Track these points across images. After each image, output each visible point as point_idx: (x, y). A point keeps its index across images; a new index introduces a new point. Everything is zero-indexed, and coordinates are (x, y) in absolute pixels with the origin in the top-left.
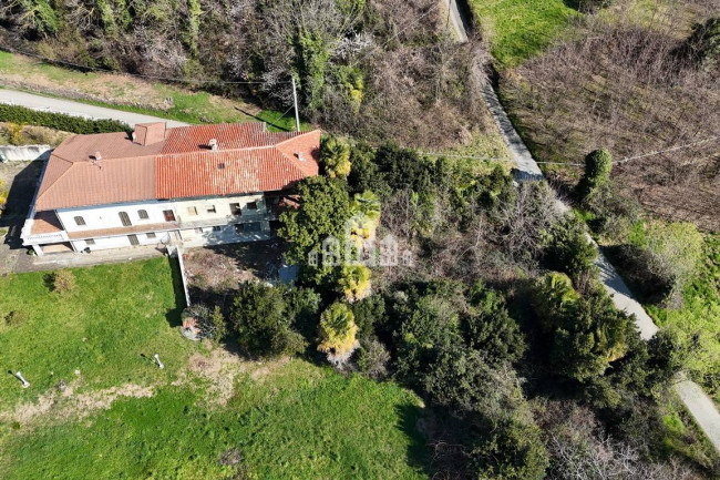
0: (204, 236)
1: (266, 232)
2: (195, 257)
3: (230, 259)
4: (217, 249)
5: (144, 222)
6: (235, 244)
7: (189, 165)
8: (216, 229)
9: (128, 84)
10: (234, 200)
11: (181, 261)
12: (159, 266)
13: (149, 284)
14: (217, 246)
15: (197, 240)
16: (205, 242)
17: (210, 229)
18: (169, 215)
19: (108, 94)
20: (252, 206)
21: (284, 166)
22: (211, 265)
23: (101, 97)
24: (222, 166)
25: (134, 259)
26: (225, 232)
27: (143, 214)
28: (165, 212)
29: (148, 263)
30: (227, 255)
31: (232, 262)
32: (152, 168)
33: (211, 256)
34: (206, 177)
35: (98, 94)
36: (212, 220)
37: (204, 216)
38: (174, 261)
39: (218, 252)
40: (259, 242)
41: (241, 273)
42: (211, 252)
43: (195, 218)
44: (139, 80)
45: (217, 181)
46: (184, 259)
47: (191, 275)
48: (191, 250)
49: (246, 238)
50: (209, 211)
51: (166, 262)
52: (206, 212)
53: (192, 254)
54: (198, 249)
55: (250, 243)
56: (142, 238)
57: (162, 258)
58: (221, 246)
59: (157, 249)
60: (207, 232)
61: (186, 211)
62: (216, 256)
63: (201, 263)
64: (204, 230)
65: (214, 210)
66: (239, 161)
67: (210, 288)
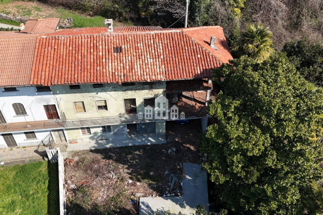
0: (92, 138)
1: (160, 135)
2: (78, 163)
3: (120, 166)
4: (105, 153)
5: (21, 119)
6: (127, 147)
7: (78, 48)
8: (106, 129)
9: (35, 8)
10: (130, 94)
11: (61, 168)
12: (34, 174)
13: (18, 198)
14: (107, 149)
15: (83, 142)
16: (92, 144)
17: (99, 130)
18: (51, 111)
19: (17, 14)
20: (150, 102)
21: (195, 52)
22: (97, 173)
23: (10, 16)
24: (118, 50)
25: (6, 164)
26: (115, 134)
27: (20, 109)
28: (47, 108)
29: (23, 170)
30: (118, 161)
31: (123, 170)
32: (32, 50)
33: (98, 162)
34: (98, 62)
35: (8, 13)
36: (103, 119)
37: (93, 114)
38: (53, 167)
39: (107, 157)
40: (153, 145)
41: (133, 185)
42: (99, 156)
43: (83, 116)
44: (45, 6)
45: (112, 69)
46: (66, 165)
47: (73, 186)
48: (76, 153)
49: (139, 141)
50: (100, 107)
51: (44, 169)
52: (95, 109)
53: (76, 159)
54: (84, 152)
55: (144, 147)
56: (20, 139)
57: (40, 164)
58: (110, 149)
59: (36, 151)
60: (95, 133)
61: (72, 106)
62: (103, 162)
63: (86, 171)
64: (93, 131)
65: (105, 107)
66: (140, 45)
67: (95, 206)
